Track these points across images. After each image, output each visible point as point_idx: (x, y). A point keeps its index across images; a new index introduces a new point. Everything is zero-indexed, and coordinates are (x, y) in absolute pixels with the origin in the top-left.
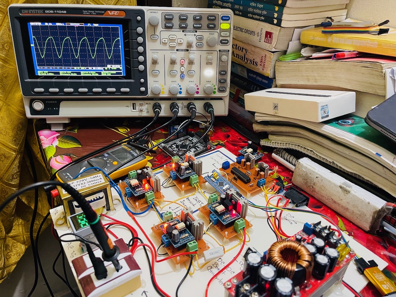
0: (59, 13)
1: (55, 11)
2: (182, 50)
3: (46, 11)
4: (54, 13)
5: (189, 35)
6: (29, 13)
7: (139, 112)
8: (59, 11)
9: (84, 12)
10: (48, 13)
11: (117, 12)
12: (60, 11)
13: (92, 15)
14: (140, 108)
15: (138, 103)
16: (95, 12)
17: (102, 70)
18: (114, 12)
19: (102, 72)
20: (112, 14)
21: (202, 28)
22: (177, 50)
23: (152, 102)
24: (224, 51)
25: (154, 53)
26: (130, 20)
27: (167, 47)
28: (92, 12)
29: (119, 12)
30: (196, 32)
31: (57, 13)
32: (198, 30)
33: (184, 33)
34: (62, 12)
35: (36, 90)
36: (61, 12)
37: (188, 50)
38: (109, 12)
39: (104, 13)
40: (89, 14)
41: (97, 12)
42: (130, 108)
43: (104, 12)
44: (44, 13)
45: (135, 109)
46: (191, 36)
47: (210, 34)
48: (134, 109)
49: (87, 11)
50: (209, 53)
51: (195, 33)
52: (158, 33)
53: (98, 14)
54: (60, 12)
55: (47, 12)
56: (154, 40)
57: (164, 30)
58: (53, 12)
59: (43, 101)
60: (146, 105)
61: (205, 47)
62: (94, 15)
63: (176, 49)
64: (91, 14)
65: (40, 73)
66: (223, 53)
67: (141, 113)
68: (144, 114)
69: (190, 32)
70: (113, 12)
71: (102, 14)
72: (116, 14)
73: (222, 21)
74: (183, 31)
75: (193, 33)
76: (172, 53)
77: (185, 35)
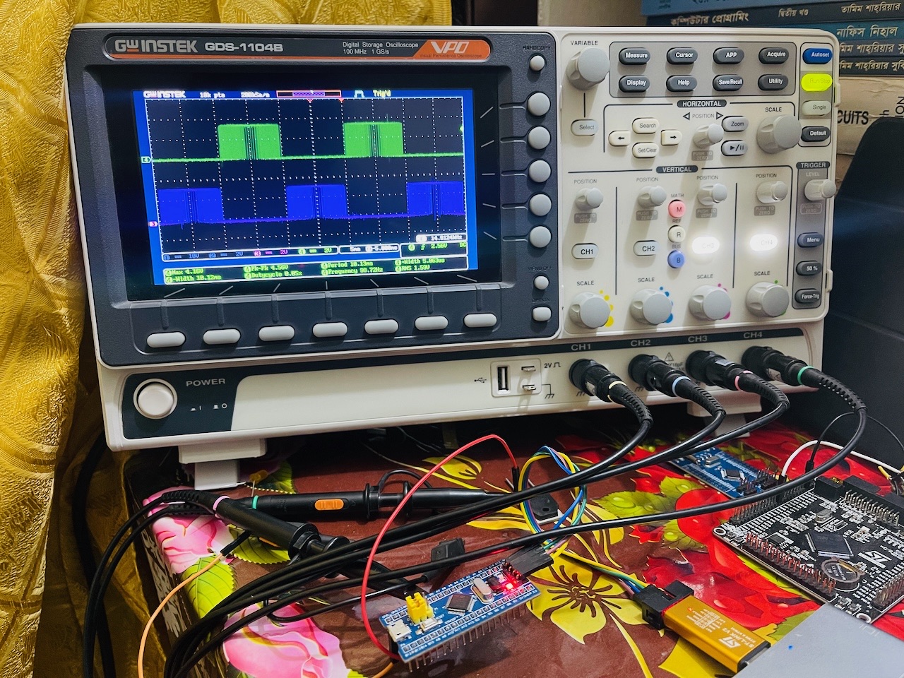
0: (256, 54)
1: (244, 45)
2: (676, 170)
3: (207, 44)
4: (239, 52)
5: (700, 116)
6: (141, 52)
7: (519, 398)
8: (257, 45)
9: (347, 48)
10: (215, 53)
11: (461, 43)
12: (262, 45)
13: (376, 55)
14: (525, 382)
15: (515, 364)
16: (384, 47)
17: (397, 255)
18: (452, 46)
19: (398, 261)
20: (445, 52)
21: (742, 91)
22: (660, 170)
23: (568, 359)
24: (814, 165)
25: (582, 182)
26: (505, 70)
27: (626, 161)
28: (375, 45)
29: (467, 42)
30: (723, 103)
31: (249, 52)
32: (729, 100)
33: (685, 111)
34: (270, 47)
35: (155, 339)
36: (262, 50)
37: (694, 169)
38: (434, 43)
39: (416, 50)
40: (364, 52)
41: (392, 45)
42: (487, 384)
43: (417, 45)
44: (202, 51)
45: (504, 386)
46: (705, 119)
47: (767, 110)
48: (500, 388)
49: (357, 45)
50: (764, 176)
51: (721, 110)
52: (595, 112)
53: (395, 53)
54: (260, 47)
55: (212, 46)
56: (583, 139)
57: (617, 101)
58: (233, 49)
59: (174, 379)
60: (545, 371)
61: (752, 157)
62: (381, 56)
63: (654, 168)
64: (370, 53)
65: (170, 277)
66: (810, 173)
67: (525, 401)
68: (538, 404)
69: (702, 104)
71: (411, 53)
72: (457, 51)
73: (804, 67)
74: (680, 104)
75: (713, 110)
76: (644, 180)
77: (687, 116)
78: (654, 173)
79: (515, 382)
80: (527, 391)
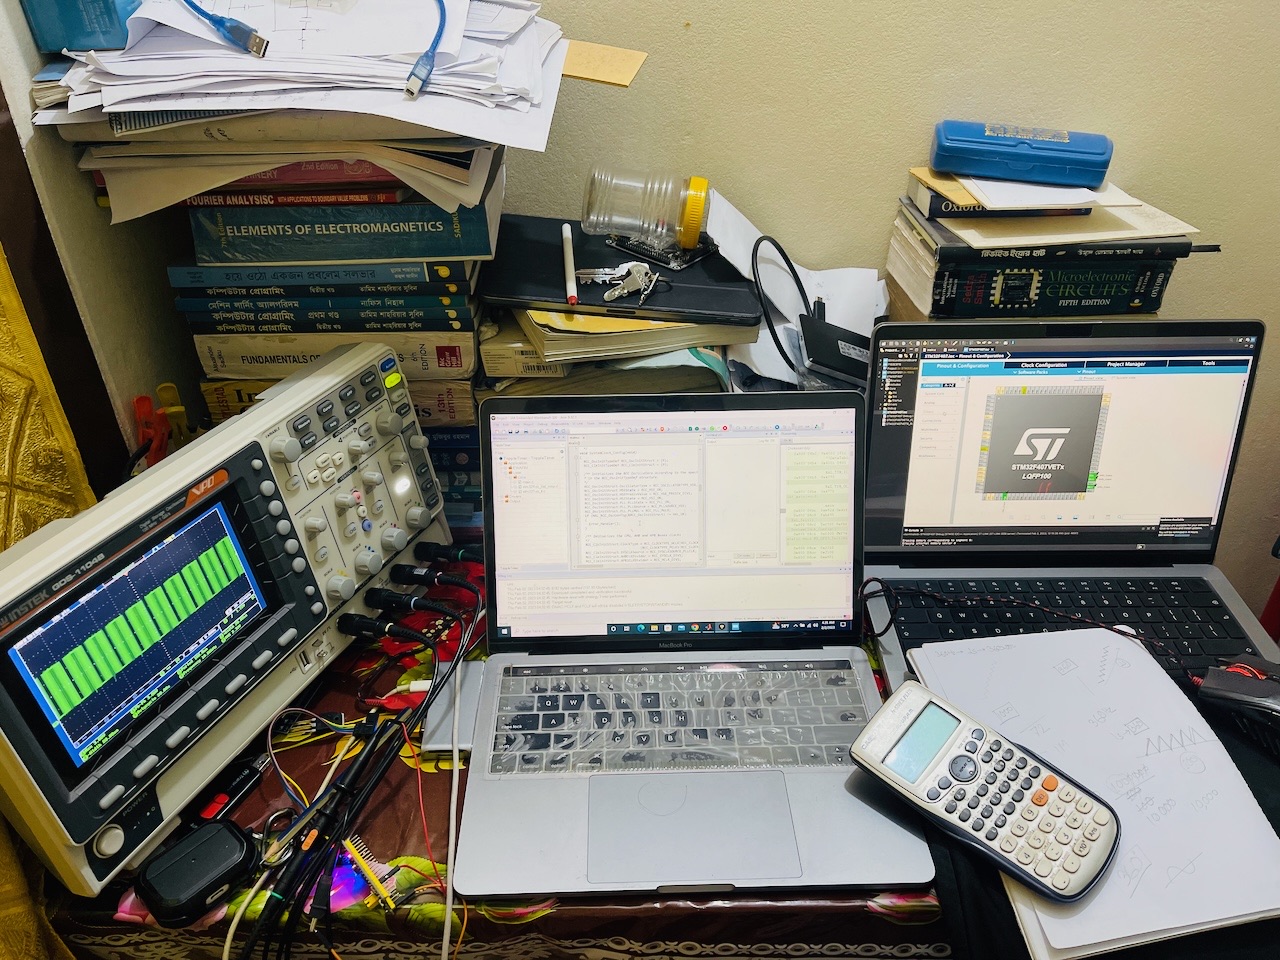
0: (88, 570)
1: (77, 571)
2: (347, 475)
3: (53, 587)
4: (78, 577)
5: (347, 436)
6: (11, 623)
7: (317, 663)
8: (88, 565)
9: (143, 528)
10: (61, 589)
11: (209, 479)
12: (90, 562)
13: (163, 521)
14: (317, 652)
15: (308, 647)
16: (166, 512)
17: (219, 632)
18: (205, 485)
19: (221, 636)
20: (203, 491)
21: (360, 409)
22: (339, 481)
23: (335, 621)
24: (408, 427)
25: (305, 514)
26: (241, 480)
27: (321, 488)
28: (160, 515)
29: (213, 477)
30: (354, 421)
31: (84, 573)
32: (355, 418)
33: (338, 438)
35: (105, 802)
36: (91, 566)
37: (355, 468)
39: (184, 501)
40: (155, 523)
41: (170, 508)
42: (297, 669)
43: (183, 498)
44: (52, 594)
45: (307, 663)
46: (350, 436)
47: (376, 411)
48: (305, 666)
49: (149, 522)
50: (388, 449)
51: (355, 426)
52: (294, 470)
53: (174, 512)
55: (57, 586)
56: (293, 492)
57: (303, 456)
58: (72, 578)
59: (122, 819)
60: (325, 639)
61: (380, 443)
62: (166, 519)
63: (336, 481)
64: (159, 521)
65: (85, 755)
66: (408, 433)
67: (321, 663)
68: (328, 659)
69: (343, 430)
70: (203, 484)
71: (182, 505)
72: (209, 486)
73: (384, 375)
74: (334, 436)
75: (351, 429)
76: (334, 491)
77: (340, 441)
78: (338, 485)
79: (312, 657)
80: (320, 657)
